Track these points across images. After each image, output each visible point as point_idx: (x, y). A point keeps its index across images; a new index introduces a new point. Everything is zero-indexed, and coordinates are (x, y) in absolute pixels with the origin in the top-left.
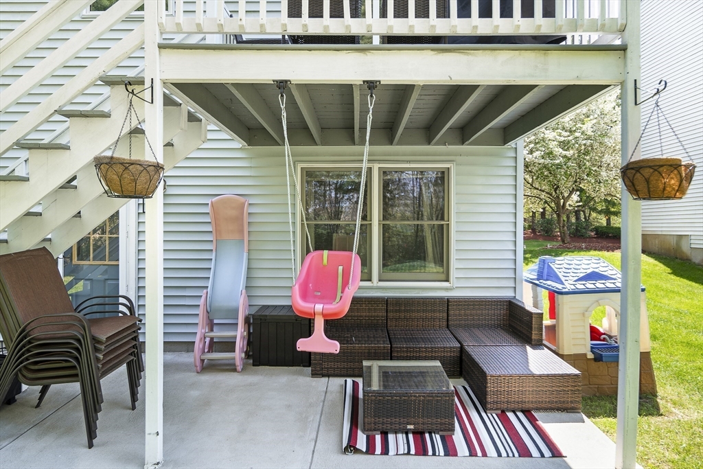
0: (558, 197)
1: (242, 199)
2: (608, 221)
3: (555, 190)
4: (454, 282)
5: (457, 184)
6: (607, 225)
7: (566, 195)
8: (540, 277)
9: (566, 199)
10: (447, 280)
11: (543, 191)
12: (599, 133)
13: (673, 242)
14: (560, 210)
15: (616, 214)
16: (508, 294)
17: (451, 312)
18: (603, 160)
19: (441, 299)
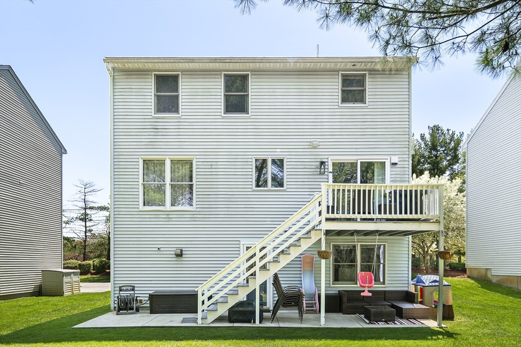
0: (424, 247)
1: (313, 256)
2: (460, 259)
3: (422, 242)
4: (386, 285)
5: (388, 250)
6: (459, 262)
7: (429, 245)
8: (417, 282)
9: (428, 248)
10: (384, 284)
11: (415, 243)
12: (448, 210)
13: (484, 272)
14: (426, 253)
15: (464, 254)
16: (406, 289)
17: (386, 295)
18: (450, 226)
19: (382, 291)
